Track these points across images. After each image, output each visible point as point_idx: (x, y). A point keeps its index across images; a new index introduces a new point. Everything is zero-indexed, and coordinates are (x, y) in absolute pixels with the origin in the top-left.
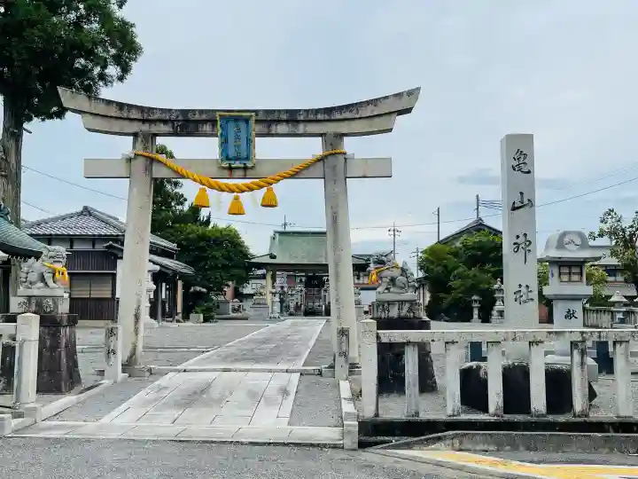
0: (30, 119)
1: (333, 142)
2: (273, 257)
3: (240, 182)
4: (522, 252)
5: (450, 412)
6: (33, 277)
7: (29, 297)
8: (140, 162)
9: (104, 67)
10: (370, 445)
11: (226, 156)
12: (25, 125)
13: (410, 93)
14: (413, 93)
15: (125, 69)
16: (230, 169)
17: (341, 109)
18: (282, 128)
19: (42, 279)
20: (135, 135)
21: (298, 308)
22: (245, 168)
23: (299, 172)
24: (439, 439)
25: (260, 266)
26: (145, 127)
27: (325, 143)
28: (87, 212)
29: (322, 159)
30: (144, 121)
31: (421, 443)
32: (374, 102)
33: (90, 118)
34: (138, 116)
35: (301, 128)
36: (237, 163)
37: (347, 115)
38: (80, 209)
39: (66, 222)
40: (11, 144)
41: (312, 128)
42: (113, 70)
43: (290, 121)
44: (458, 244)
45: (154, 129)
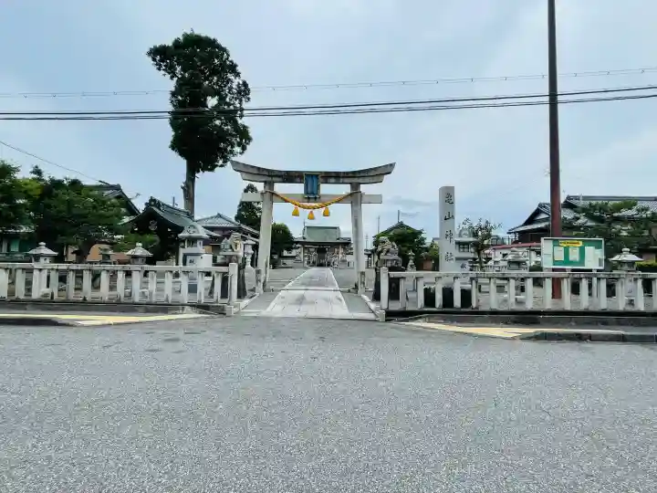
0: (199, 172)
1: (355, 187)
2: (304, 238)
3: (314, 204)
4: (448, 239)
5: (419, 307)
6: (228, 247)
7: (225, 256)
8: (268, 195)
9: (233, 147)
10: (390, 320)
11: (306, 192)
12: (197, 175)
13: (391, 165)
14: (392, 166)
15: (244, 149)
16: (309, 198)
17: (360, 172)
18: (333, 180)
19: (231, 248)
20: (265, 182)
21: (314, 263)
22: (316, 198)
23: (340, 200)
24: (420, 318)
25: (297, 243)
26: (270, 179)
27: (352, 188)
28: (219, 216)
29: (351, 195)
30: (269, 176)
31: (411, 319)
32: (375, 169)
33: (244, 174)
34: (267, 173)
35: (341, 180)
36: (312, 195)
37: (362, 174)
38: (216, 214)
39: (209, 221)
40: (190, 183)
41: (346, 180)
42: (237, 149)
43: (337, 177)
44: (391, 234)
45: (274, 179)
